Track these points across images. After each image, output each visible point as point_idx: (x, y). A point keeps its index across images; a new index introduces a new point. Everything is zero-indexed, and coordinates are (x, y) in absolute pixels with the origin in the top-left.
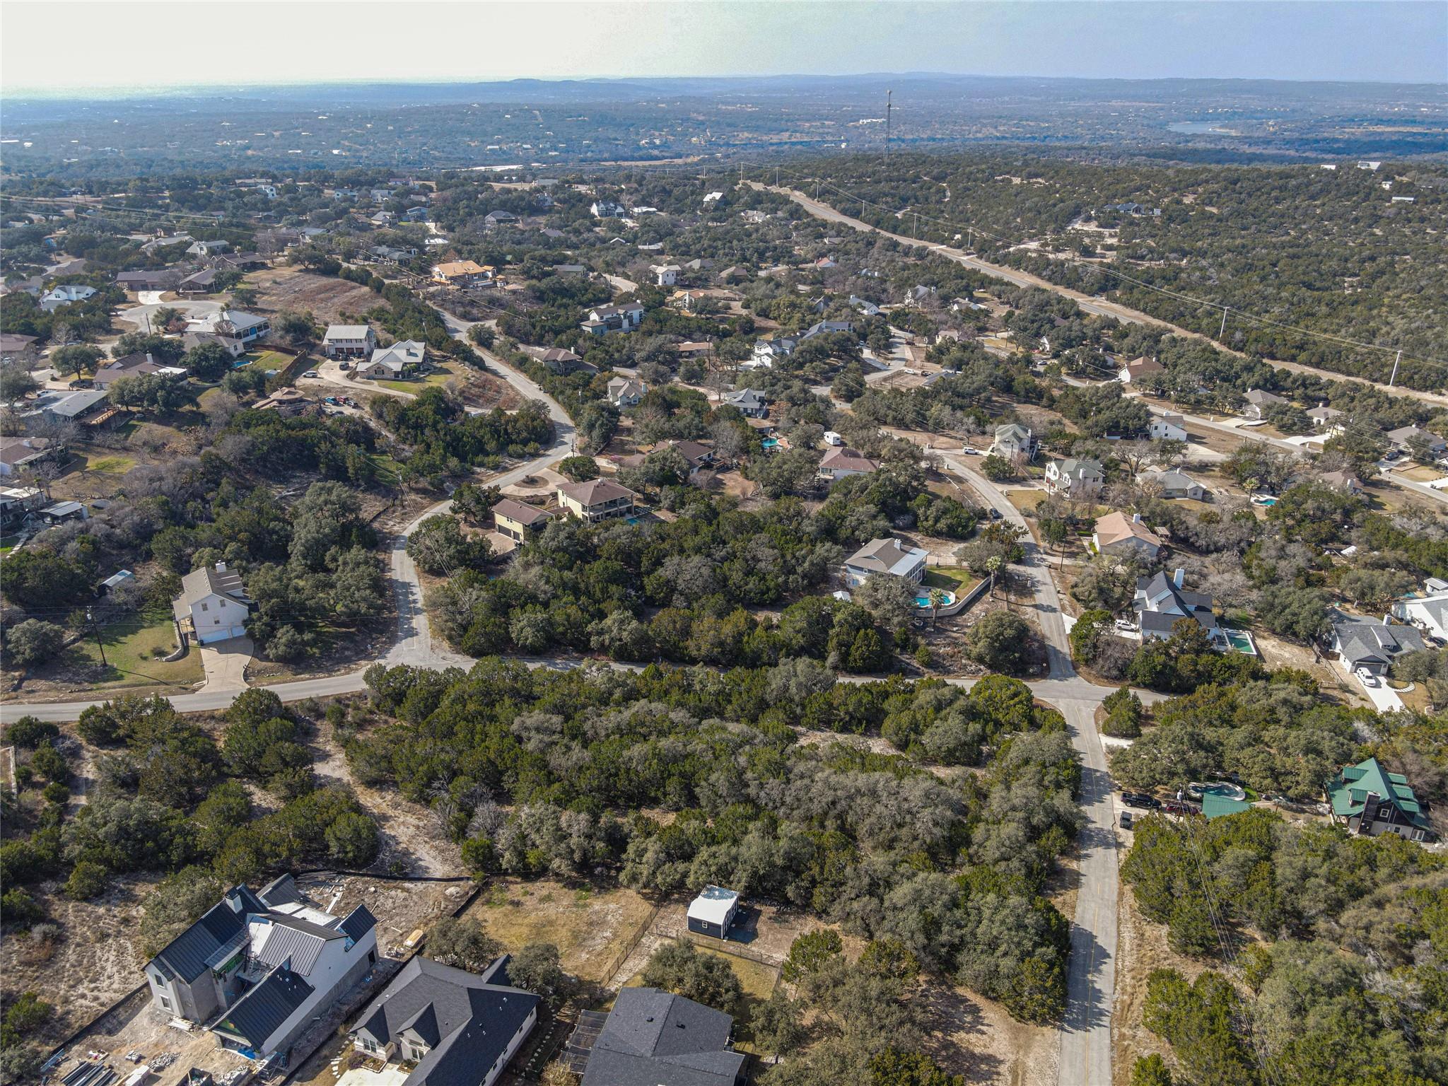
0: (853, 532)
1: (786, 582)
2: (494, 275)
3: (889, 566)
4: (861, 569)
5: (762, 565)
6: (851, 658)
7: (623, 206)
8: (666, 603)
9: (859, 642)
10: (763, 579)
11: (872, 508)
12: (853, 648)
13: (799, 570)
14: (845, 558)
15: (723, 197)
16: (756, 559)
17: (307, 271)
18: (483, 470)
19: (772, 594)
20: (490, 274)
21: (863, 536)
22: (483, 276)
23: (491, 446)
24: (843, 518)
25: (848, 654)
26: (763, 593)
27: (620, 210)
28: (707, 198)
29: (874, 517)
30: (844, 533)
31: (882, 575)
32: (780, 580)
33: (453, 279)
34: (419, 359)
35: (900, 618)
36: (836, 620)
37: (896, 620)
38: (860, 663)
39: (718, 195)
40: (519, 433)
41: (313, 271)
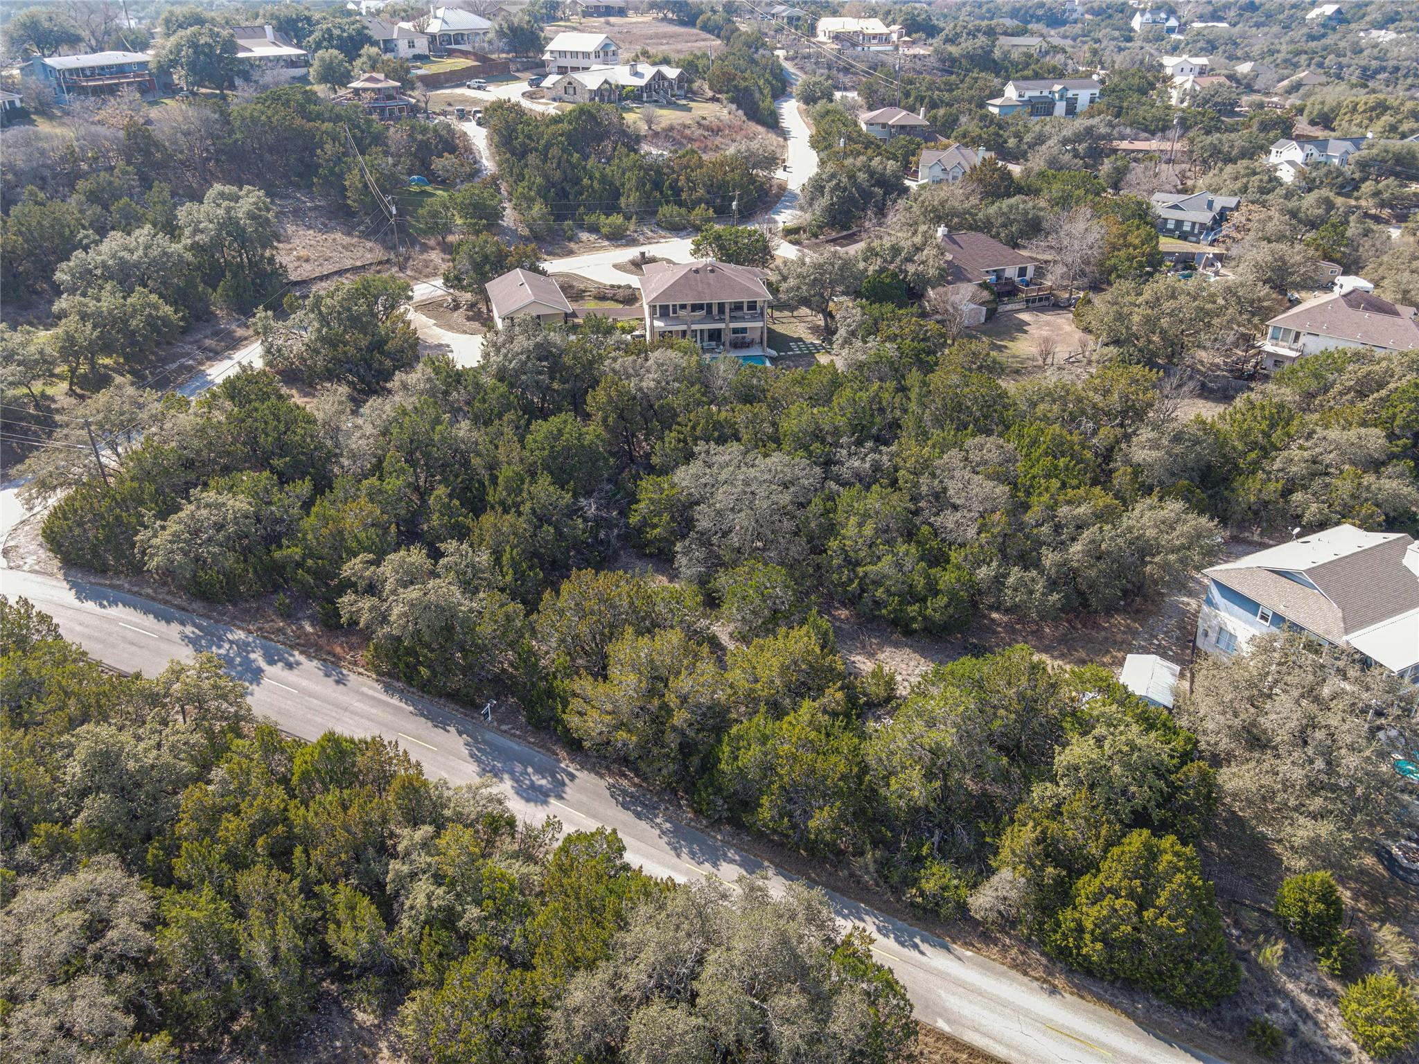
0: (1287, 492)
1: (999, 581)
2: (901, 36)
3: (1350, 626)
4: (1250, 605)
5: (949, 520)
6: (1067, 917)
7: (1179, 18)
9: (1113, 872)
10: (937, 559)
11: (1375, 439)
12: (1086, 885)
13: (1049, 558)
14: (1212, 556)
16: (940, 499)
17: (665, 19)
18: (593, 237)
19: (936, 607)
20: (895, 37)
21: (1313, 510)
22: (883, 39)
23: (630, 200)
24: (1267, 451)
25: (1063, 894)
26: (910, 595)
27: (1173, 22)
29: (1376, 465)
30: (1250, 490)
31: (1313, 647)
32: (983, 572)
33: (837, 37)
35: (1325, 829)
36: (1062, 759)
37: (1303, 830)
38: (1093, 949)
41: (671, 21)
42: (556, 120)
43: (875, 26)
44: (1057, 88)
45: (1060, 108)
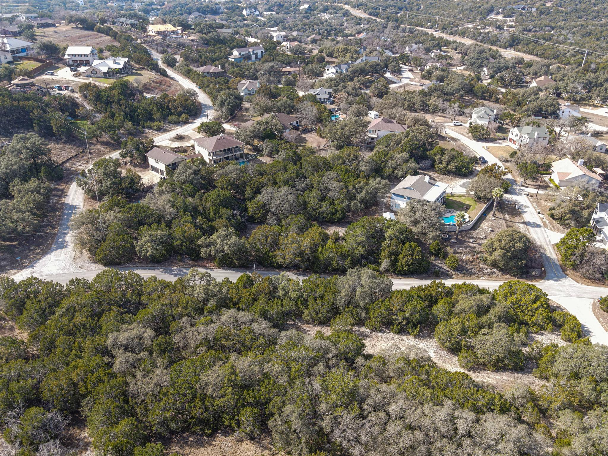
0: (393, 172)
1: (349, 205)
2: (182, 32)
3: (423, 195)
4: (402, 196)
5: (332, 193)
6: (399, 264)
7: (259, 11)
8: (262, 221)
9: (405, 252)
10: (332, 203)
11: (406, 155)
12: (401, 256)
13: (358, 197)
14: (390, 188)
15: (309, 7)
16: (327, 189)
17: (77, 28)
18: (150, 131)
19: (339, 215)
20: (180, 32)
21: (400, 174)
22: (176, 32)
23: (157, 115)
24: (386, 162)
25: (396, 261)
26: (333, 214)
27: (257, 13)
28: (301, 8)
29: (407, 161)
30: (387, 171)
31: (418, 201)
32: (345, 204)
33: (158, 33)
34: (121, 66)
35: (434, 233)
36: (387, 235)
37: (431, 235)
38: (406, 268)
39: (306, 6)
40: (176, 109)
41: (81, 28)
42: (111, 89)
43: (170, 27)
44: (251, 50)
45: (253, 58)
